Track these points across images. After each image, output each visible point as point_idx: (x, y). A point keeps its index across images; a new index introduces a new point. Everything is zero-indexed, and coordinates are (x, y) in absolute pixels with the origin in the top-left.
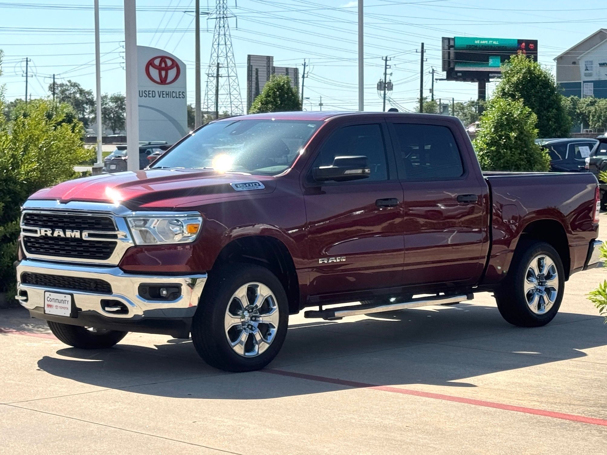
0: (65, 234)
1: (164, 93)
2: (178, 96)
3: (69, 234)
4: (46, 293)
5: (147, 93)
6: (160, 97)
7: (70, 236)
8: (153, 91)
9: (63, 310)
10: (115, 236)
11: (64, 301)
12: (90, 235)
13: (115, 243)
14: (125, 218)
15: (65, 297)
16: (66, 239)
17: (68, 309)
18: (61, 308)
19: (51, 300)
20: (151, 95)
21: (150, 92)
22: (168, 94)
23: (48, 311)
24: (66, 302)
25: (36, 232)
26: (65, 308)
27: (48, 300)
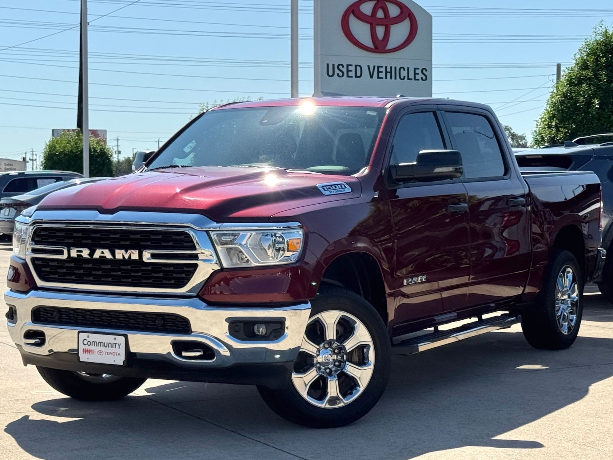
0: (113, 254)
1: (381, 69)
2: (412, 76)
3: (120, 254)
4: (81, 334)
5: (344, 70)
6: (371, 76)
7: (122, 258)
8: (356, 66)
9: (111, 356)
10: (196, 257)
11: (113, 345)
12: (153, 256)
13: (196, 266)
14: (207, 232)
15: (115, 339)
16: (114, 261)
17: (119, 354)
18: (108, 353)
19: (90, 343)
20: (352, 74)
21: (350, 68)
22: (391, 72)
23: (84, 357)
24: (117, 345)
25: (61, 253)
26: (114, 354)
27: (85, 343)
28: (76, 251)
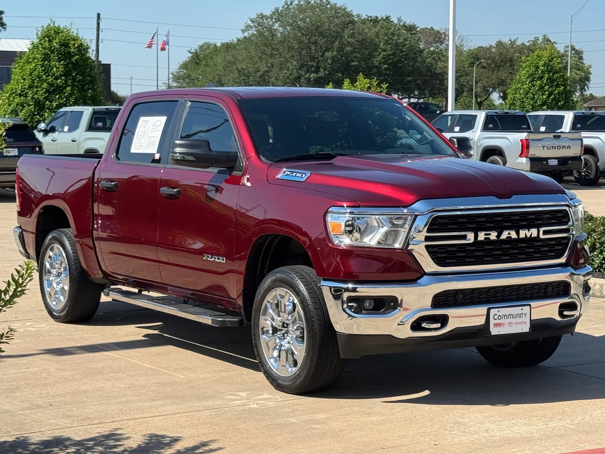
0: (518, 234)
3: (523, 234)
4: (491, 310)
10: (568, 230)
11: (520, 315)
12: (545, 232)
13: (569, 238)
15: (522, 309)
16: (519, 240)
17: (525, 323)
18: (517, 323)
19: (501, 317)
23: (494, 331)
24: (524, 315)
26: (521, 323)
27: (495, 318)
28: (484, 234)
